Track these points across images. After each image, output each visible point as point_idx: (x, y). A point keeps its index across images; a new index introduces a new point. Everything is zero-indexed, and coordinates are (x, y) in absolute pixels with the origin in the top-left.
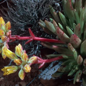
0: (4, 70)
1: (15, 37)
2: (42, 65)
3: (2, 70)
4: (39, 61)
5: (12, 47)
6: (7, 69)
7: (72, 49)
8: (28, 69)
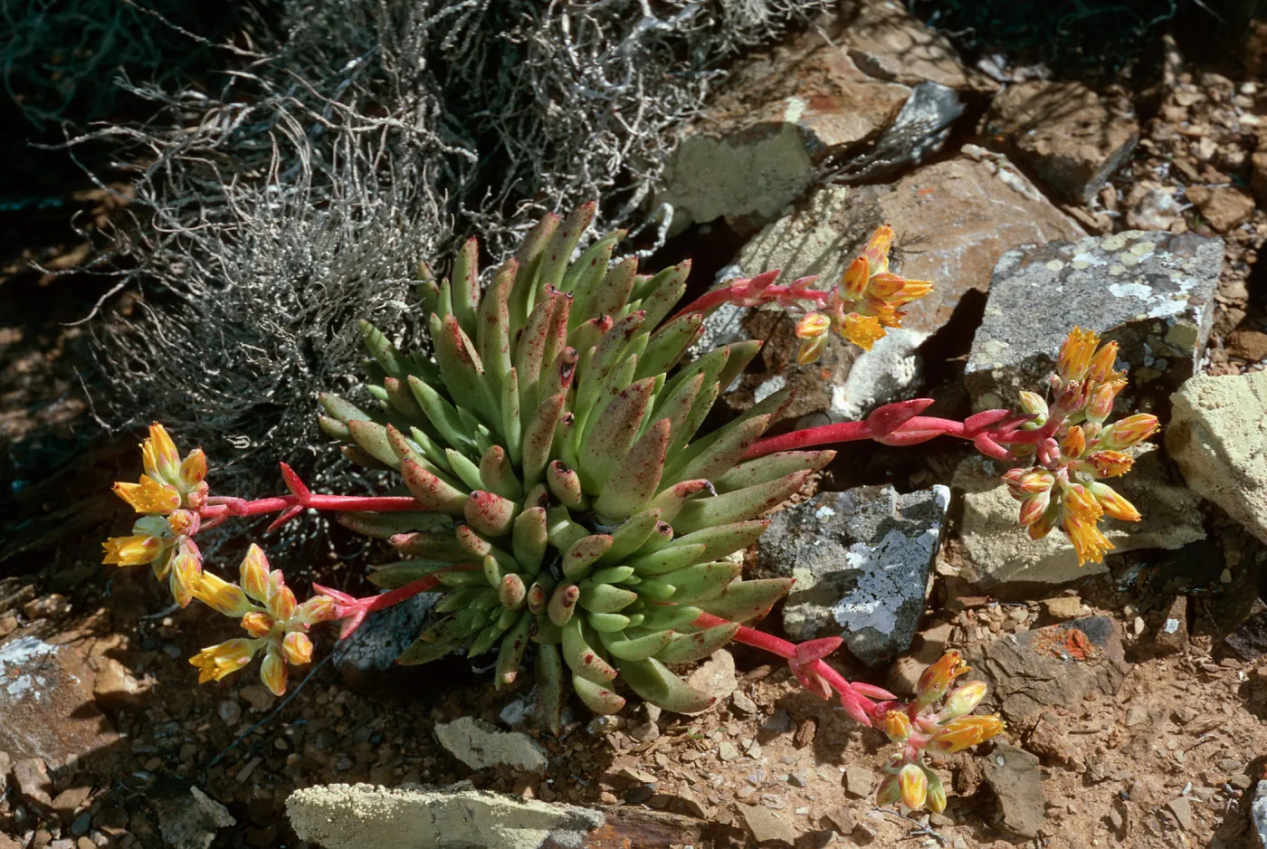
0: (200, 664)
1: (222, 505)
2: (354, 625)
3: (191, 661)
4: (340, 611)
5: (224, 559)
6: (212, 658)
7: (475, 547)
8: (301, 648)
